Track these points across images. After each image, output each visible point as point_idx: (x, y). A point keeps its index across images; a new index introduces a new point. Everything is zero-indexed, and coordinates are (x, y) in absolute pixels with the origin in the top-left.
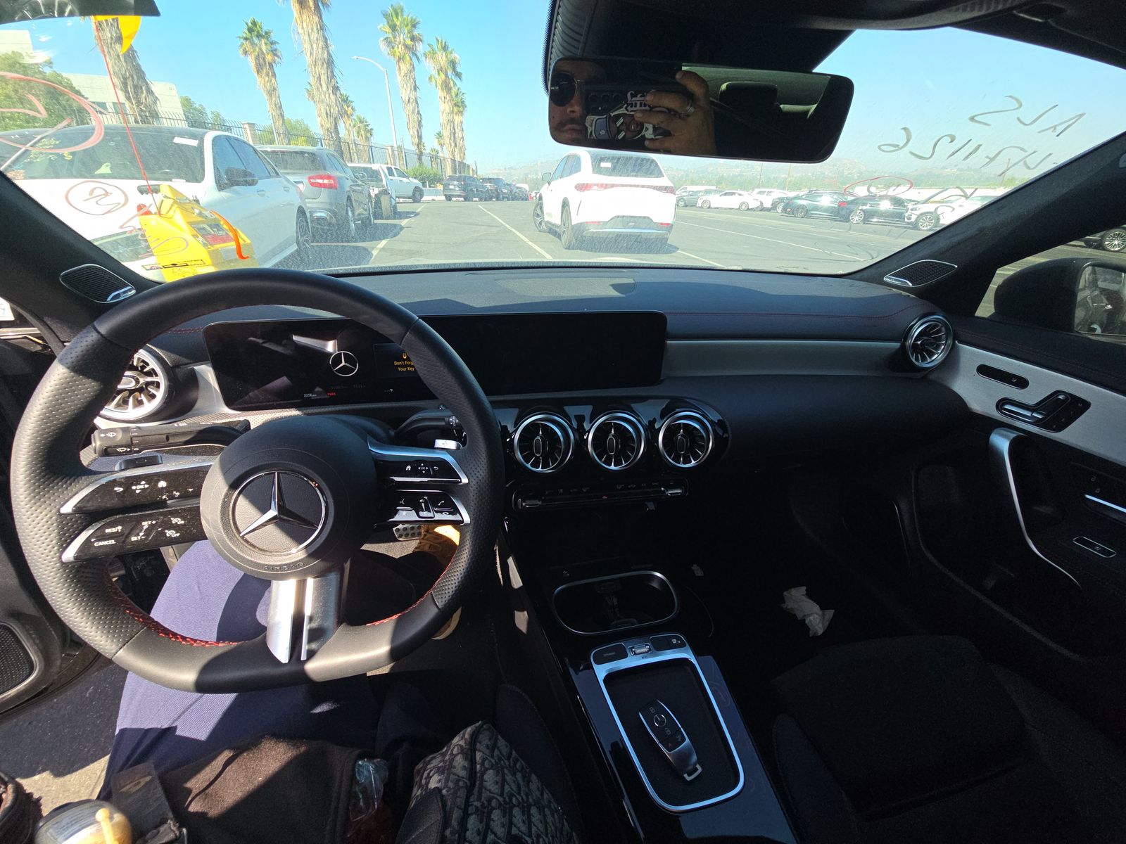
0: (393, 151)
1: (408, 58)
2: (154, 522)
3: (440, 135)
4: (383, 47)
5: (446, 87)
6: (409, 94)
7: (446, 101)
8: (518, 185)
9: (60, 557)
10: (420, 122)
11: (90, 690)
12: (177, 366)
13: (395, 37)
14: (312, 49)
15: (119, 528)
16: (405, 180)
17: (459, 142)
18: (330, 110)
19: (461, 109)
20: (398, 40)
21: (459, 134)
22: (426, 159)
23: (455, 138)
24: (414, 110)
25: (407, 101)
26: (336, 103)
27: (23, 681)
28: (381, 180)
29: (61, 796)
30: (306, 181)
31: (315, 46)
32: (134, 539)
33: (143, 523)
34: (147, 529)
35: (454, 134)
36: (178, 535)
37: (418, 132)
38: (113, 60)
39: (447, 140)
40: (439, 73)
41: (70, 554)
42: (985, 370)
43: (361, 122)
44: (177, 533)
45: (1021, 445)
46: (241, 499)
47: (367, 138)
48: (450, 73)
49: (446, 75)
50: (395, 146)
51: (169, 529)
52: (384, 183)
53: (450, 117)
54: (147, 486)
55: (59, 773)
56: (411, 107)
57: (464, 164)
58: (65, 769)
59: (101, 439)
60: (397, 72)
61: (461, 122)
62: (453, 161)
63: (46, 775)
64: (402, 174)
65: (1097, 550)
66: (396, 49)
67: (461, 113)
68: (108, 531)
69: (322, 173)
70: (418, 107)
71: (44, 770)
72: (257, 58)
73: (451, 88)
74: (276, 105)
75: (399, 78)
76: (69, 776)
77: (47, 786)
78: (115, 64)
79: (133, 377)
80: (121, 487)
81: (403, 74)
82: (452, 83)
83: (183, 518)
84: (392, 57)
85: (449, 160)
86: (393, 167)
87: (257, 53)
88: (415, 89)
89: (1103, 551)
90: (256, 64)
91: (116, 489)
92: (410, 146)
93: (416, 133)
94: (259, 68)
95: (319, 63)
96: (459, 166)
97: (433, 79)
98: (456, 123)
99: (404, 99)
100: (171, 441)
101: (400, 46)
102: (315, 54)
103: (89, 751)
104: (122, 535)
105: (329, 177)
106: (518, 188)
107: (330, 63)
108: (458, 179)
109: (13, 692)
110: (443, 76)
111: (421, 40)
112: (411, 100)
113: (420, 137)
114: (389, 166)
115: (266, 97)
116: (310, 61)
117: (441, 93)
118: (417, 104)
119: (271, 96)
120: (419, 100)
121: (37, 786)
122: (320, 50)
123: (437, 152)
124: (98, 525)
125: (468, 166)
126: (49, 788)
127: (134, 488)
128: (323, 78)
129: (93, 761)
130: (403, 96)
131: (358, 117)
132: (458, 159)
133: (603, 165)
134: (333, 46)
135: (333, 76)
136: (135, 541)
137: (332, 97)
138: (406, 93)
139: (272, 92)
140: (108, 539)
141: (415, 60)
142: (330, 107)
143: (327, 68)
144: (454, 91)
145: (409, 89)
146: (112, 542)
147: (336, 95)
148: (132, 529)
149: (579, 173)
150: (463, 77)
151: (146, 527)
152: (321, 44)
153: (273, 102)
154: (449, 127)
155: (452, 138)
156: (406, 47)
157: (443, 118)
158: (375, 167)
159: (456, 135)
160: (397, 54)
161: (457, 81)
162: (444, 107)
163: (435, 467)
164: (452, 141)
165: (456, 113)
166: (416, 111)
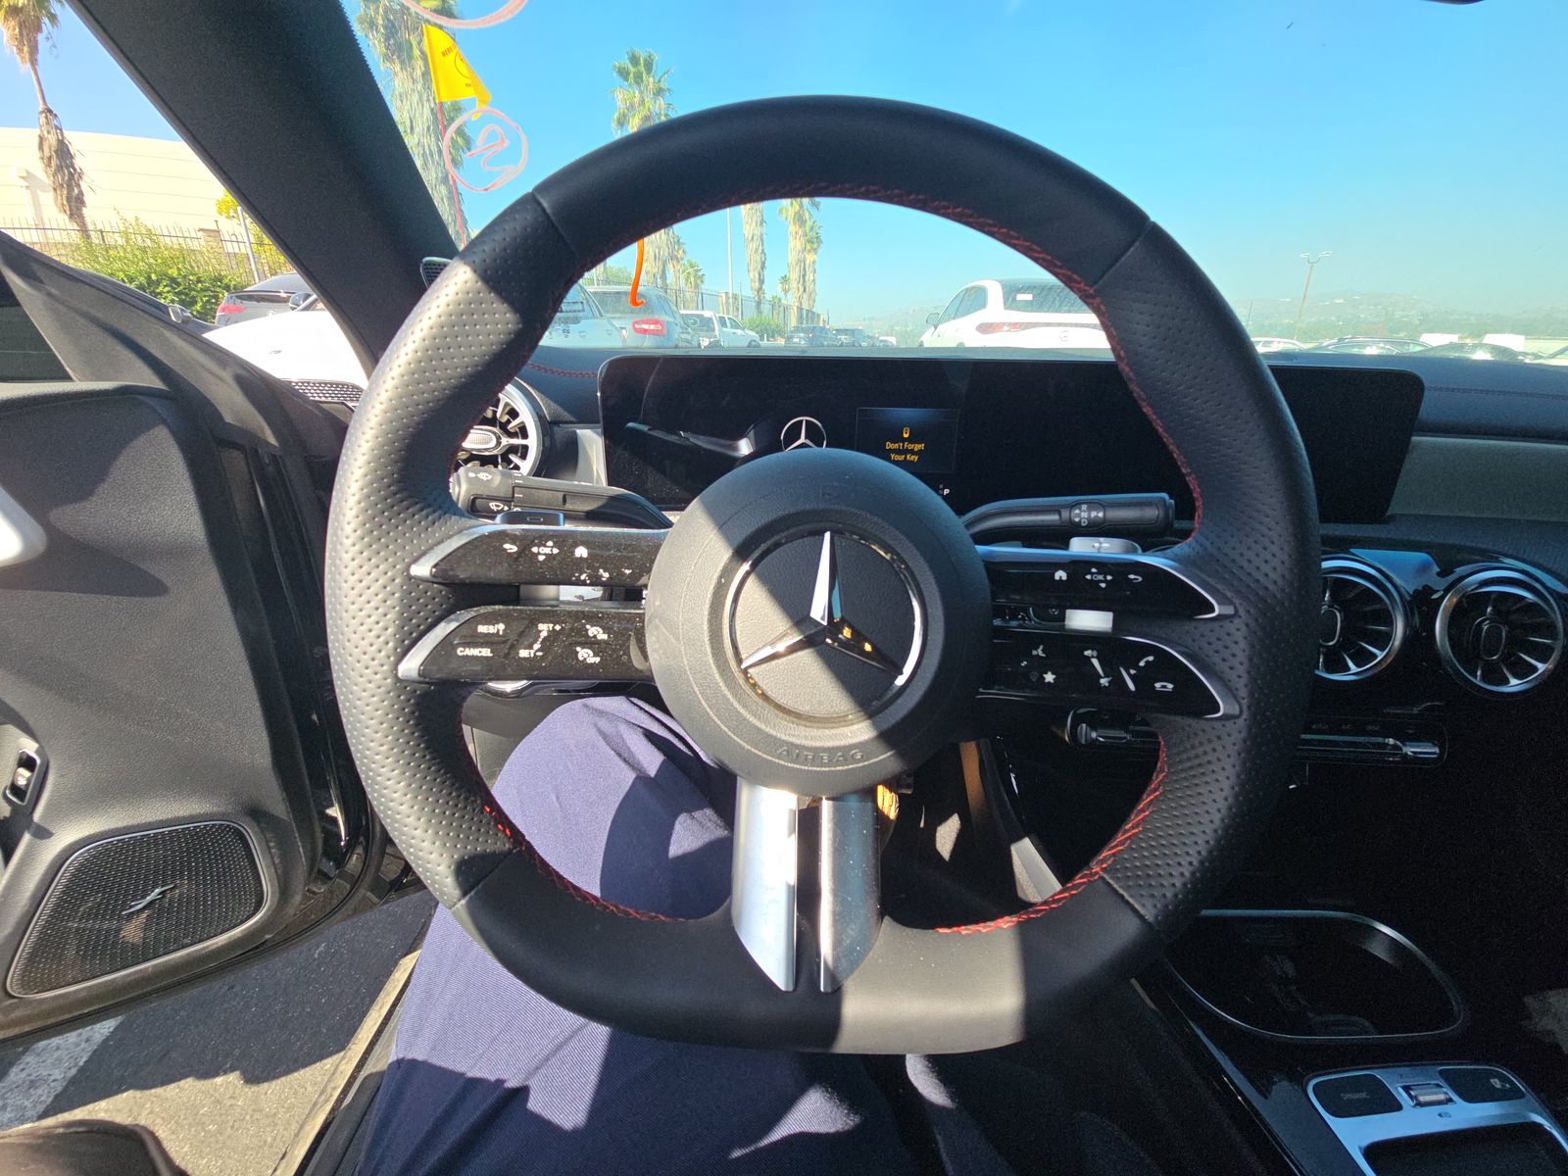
0: (727, 298)
2: (558, 627)
3: (785, 280)
6: (753, 230)
7: (798, 237)
8: (881, 338)
9: (396, 669)
10: (763, 265)
11: (321, 948)
12: (555, 422)
15: (501, 627)
16: (739, 332)
17: (810, 286)
18: (659, 253)
19: (815, 246)
21: (810, 276)
22: (766, 308)
23: (804, 281)
24: (757, 249)
25: (750, 238)
27: (242, 922)
28: (714, 330)
29: (248, 1117)
30: (630, 327)
32: (524, 653)
33: (541, 626)
34: (545, 639)
35: (804, 276)
36: (597, 660)
37: (760, 276)
39: (794, 285)
41: (411, 665)
43: (692, 266)
44: (595, 655)
46: (751, 582)
47: (697, 286)
49: (802, 208)
50: (731, 292)
51: (583, 645)
52: (717, 333)
53: (801, 256)
54: (556, 551)
55: (252, 1078)
56: (754, 245)
57: (813, 313)
58: (262, 1072)
59: (469, 480)
61: (814, 262)
62: (800, 309)
63: (234, 1078)
64: (736, 325)
67: (815, 250)
68: (482, 629)
69: (650, 317)
70: (763, 245)
71: (232, 1069)
73: (806, 221)
76: (266, 1085)
77: (230, 1098)
79: (495, 433)
80: (514, 543)
82: (807, 215)
83: (605, 630)
85: (795, 308)
86: (726, 317)
88: (761, 224)
91: (507, 546)
92: (748, 292)
93: (757, 276)
96: (807, 316)
97: (784, 211)
98: (807, 262)
99: (746, 237)
100: (568, 506)
103: (301, 1048)
104: (504, 642)
105: (656, 322)
106: (882, 341)
108: (803, 330)
109: (222, 939)
110: (796, 207)
112: (756, 238)
113: (762, 281)
114: (721, 315)
117: (793, 228)
118: (762, 241)
120: (765, 237)
121: (217, 1095)
123: (780, 300)
124: (466, 615)
125: (819, 316)
126: (233, 1102)
127: (535, 550)
129: (305, 1066)
130: (745, 232)
131: (688, 261)
132: (805, 306)
133: (1020, 297)
136: (525, 659)
138: (749, 229)
140: (482, 645)
144: (809, 224)
145: (754, 224)
146: (486, 652)
148: (521, 634)
149: (983, 310)
151: (544, 634)
154: (798, 269)
155: (801, 281)
157: (792, 258)
158: (707, 314)
159: (807, 278)
162: (795, 244)
163: (1132, 576)
164: (800, 286)
165: (810, 251)
166: (760, 251)
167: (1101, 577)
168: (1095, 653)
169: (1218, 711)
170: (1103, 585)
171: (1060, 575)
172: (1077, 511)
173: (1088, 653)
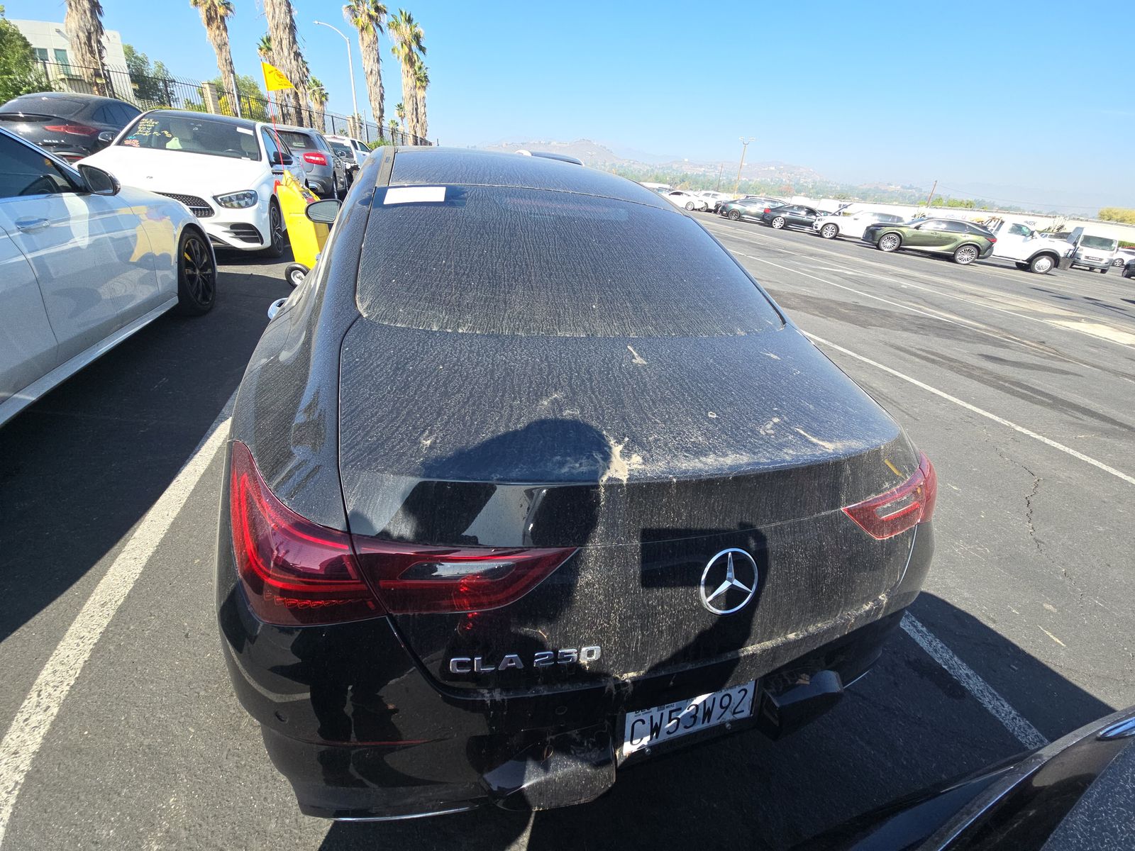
0: (354, 123)
1: (372, 29)
3: (400, 107)
4: (346, 14)
5: (410, 61)
6: (372, 65)
7: (409, 75)
10: (382, 96)
13: (358, 6)
14: (274, 12)
17: (422, 118)
19: (424, 84)
20: (362, 9)
21: (421, 110)
22: (386, 133)
23: (417, 114)
24: (376, 83)
25: (369, 72)
26: (297, 69)
31: (277, 10)
35: (417, 109)
37: (380, 106)
38: (79, 16)
39: (408, 114)
40: (402, 45)
43: (316, 85)
47: (322, 104)
48: (414, 46)
49: (410, 49)
50: (357, 117)
52: (355, 159)
53: (413, 92)
56: (373, 79)
57: (426, 141)
60: (360, 42)
61: (424, 98)
62: (415, 135)
64: (365, 148)
66: (359, 18)
67: (424, 88)
70: (380, 79)
72: (208, 10)
73: (415, 62)
74: (226, 60)
75: (362, 48)
78: (81, 19)
81: (366, 44)
82: (415, 57)
84: (355, 26)
85: (411, 134)
87: (208, 6)
88: (378, 61)
90: (207, 16)
92: (370, 118)
93: (378, 106)
94: (210, 20)
95: (281, 27)
96: (421, 142)
97: (396, 51)
98: (418, 98)
99: (366, 70)
101: (363, 15)
102: (277, 18)
105: (320, 155)
107: (292, 28)
110: (407, 50)
111: (385, 12)
112: (374, 72)
113: (382, 111)
115: (216, 51)
116: (272, 25)
117: (405, 67)
118: (380, 76)
119: (221, 49)
120: (381, 72)
122: (282, 15)
123: (398, 126)
125: (431, 143)
128: (285, 43)
130: (365, 67)
131: (313, 80)
132: (419, 135)
134: (296, 12)
135: (295, 42)
137: (294, 63)
138: (369, 64)
139: (222, 46)
141: (378, 30)
142: (291, 73)
143: (289, 33)
144: (417, 64)
145: (372, 60)
147: (297, 61)
150: (427, 52)
152: (284, 8)
153: (223, 57)
154: (411, 101)
155: (415, 113)
156: (370, 17)
157: (406, 92)
159: (419, 110)
160: (361, 23)
161: (421, 54)
162: (408, 81)
164: (414, 116)
165: (419, 88)
166: (379, 83)
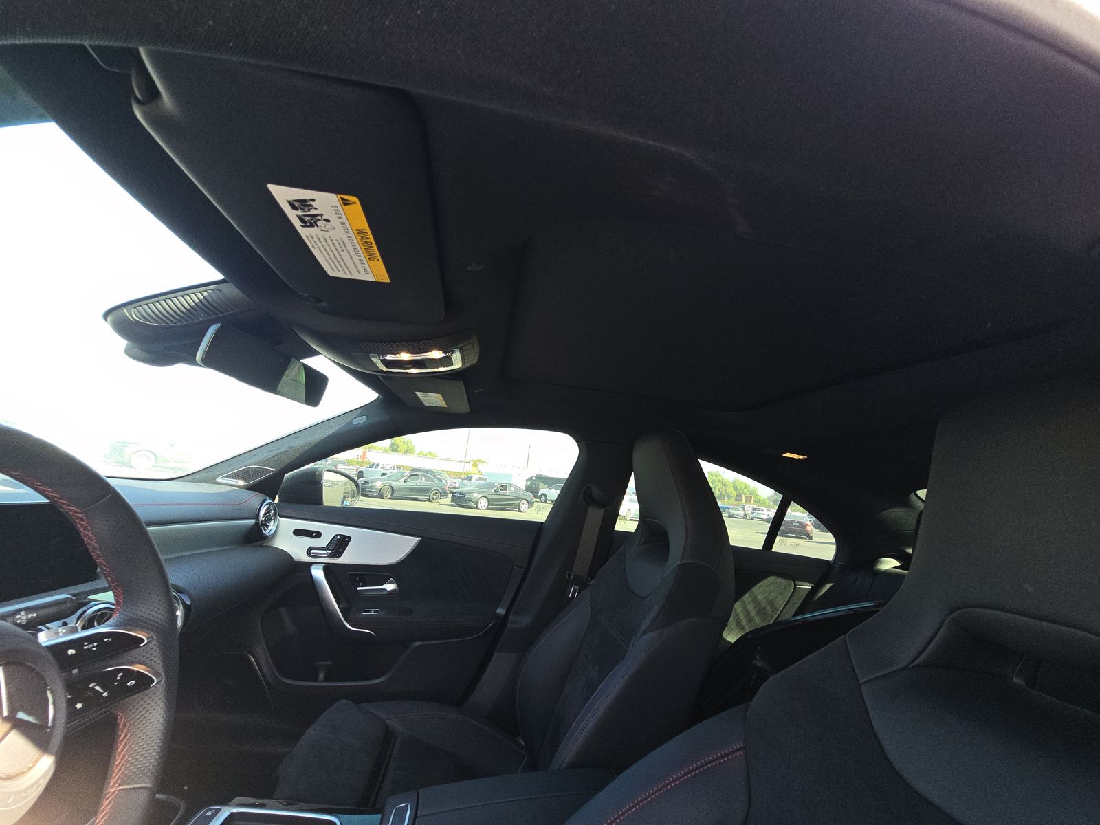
42: (298, 532)
45: (328, 569)
65: (373, 612)
89: (375, 611)
163: (106, 640)
167: (91, 646)
168: (94, 684)
169: (153, 681)
170: (94, 649)
171: (71, 652)
172: (18, 617)
173: (91, 685)
